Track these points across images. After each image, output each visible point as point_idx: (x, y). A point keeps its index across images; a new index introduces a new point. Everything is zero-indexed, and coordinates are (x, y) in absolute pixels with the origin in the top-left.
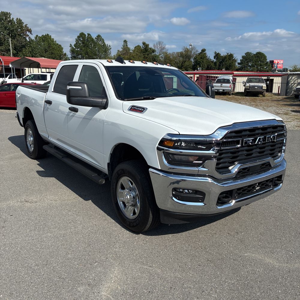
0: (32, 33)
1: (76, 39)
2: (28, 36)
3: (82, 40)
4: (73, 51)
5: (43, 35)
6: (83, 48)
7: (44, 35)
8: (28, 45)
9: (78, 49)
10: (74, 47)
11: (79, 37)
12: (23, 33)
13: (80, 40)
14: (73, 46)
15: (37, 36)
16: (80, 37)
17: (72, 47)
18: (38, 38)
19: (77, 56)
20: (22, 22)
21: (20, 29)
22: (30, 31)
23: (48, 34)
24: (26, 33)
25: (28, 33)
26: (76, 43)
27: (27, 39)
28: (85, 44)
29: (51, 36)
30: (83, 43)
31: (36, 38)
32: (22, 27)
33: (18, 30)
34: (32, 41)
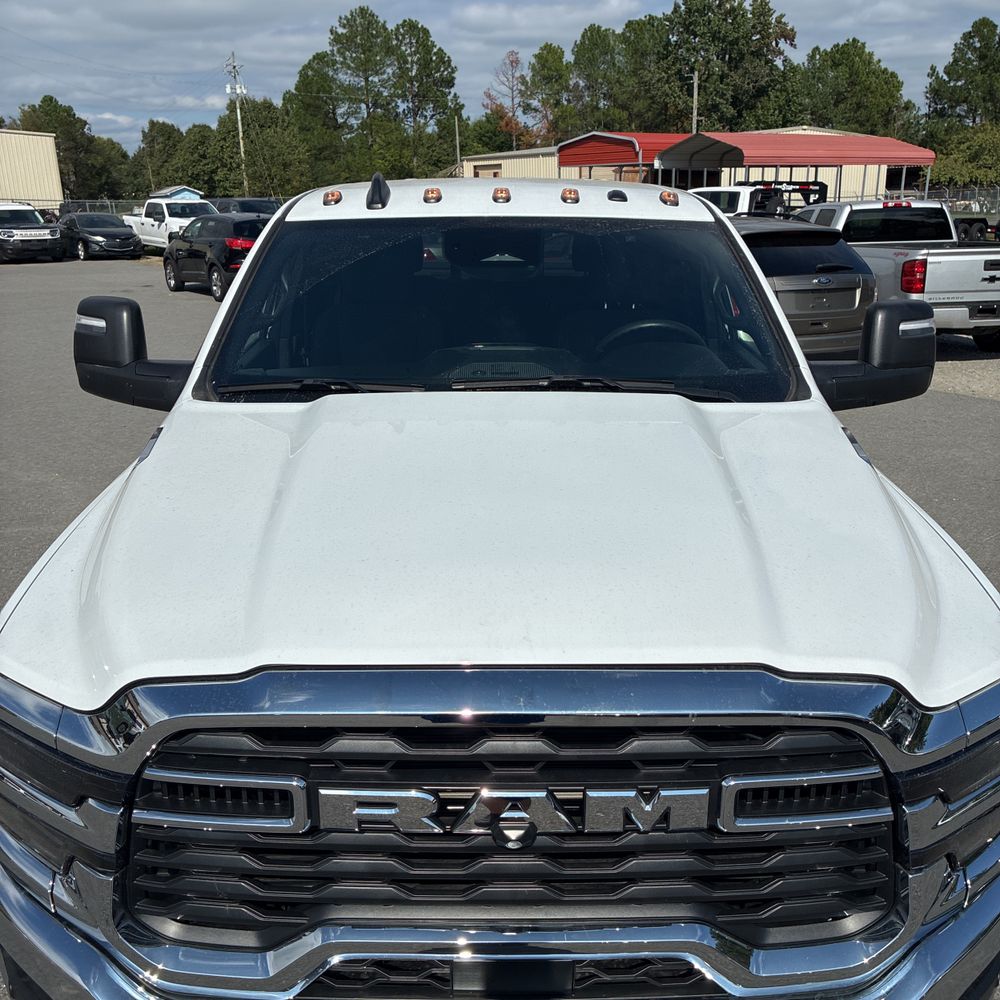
0: (796, 41)
1: (956, 45)
2: (781, 53)
3: (978, 45)
4: (936, 92)
5: (838, 44)
6: (979, 78)
7: (841, 44)
8: (778, 86)
9: (959, 83)
10: (945, 78)
11: (967, 37)
12: (768, 45)
13: (970, 46)
14: (941, 73)
15: (817, 48)
16: (971, 37)
17: (937, 77)
18: (818, 57)
19: (951, 107)
20: (770, 10)
21: (759, 33)
22: (790, 36)
23: (854, 40)
24: (777, 45)
25: (783, 45)
26: (956, 61)
27: (779, 62)
28: (987, 60)
29: (864, 44)
30: (982, 57)
31: (811, 57)
32: (767, 25)
33: (754, 38)
34: (794, 69)
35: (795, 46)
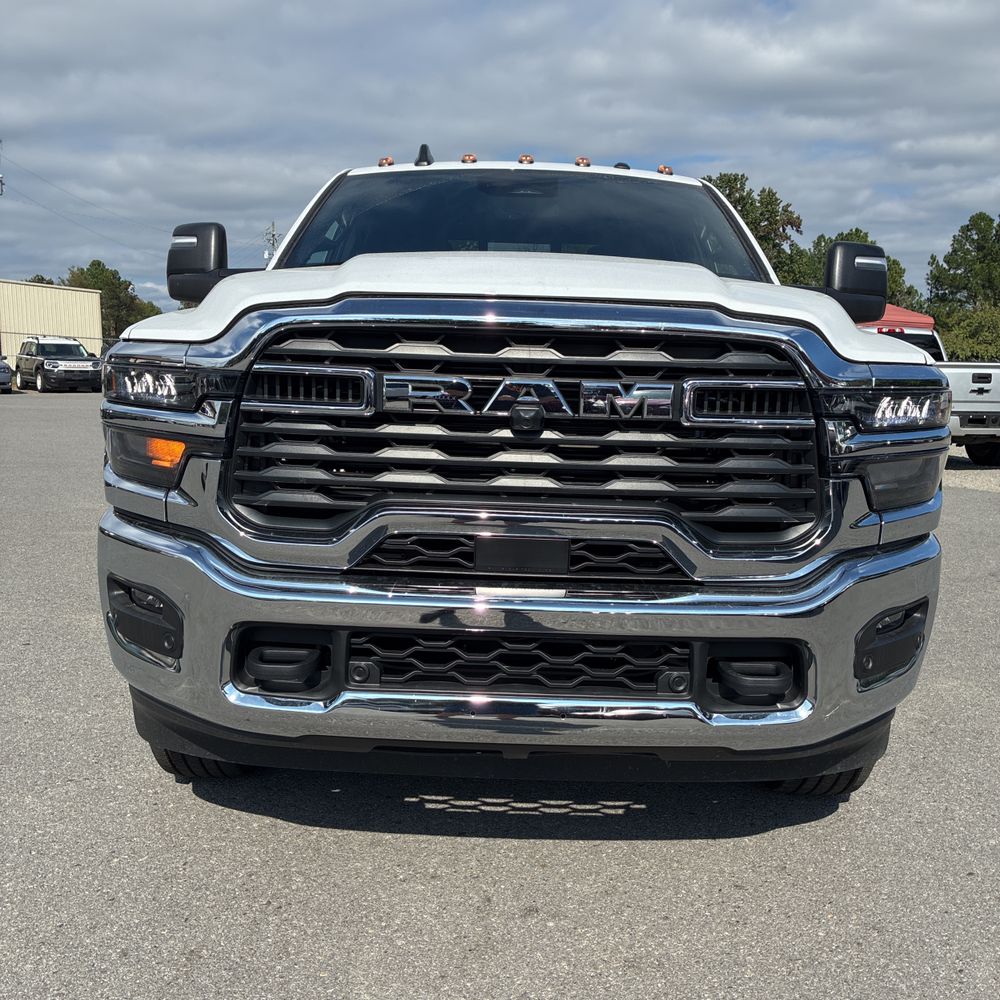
0: (802, 228)
1: (954, 237)
2: (788, 238)
3: (976, 237)
4: (937, 279)
5: (842, 234)
6: (978, 266)
7: (845, 233)
8: (786, 268)
9: (959, 272)
10: (945, 266)
11: (965, 229)
12: (775, 231)
13: (968, 238)
14: (941, 262)
15: (822, 236)
16: (968, 230)
17: (938, 265)
18: (823, 244)
19: (952, 293)
20: (777, 200)
21: (767, 219)
22: (796, 224)
23: (857, 230)
24: (784, 230)
25: (789, 231)
26: (955, 251)
27: (786, 247)
28: (985, 251)
29: (866, 234)
30: (980, 248)
31: (817, 244)
32: (774, 213)
33: (763, 224)
34: (801, 253)
35: (801, 233)
